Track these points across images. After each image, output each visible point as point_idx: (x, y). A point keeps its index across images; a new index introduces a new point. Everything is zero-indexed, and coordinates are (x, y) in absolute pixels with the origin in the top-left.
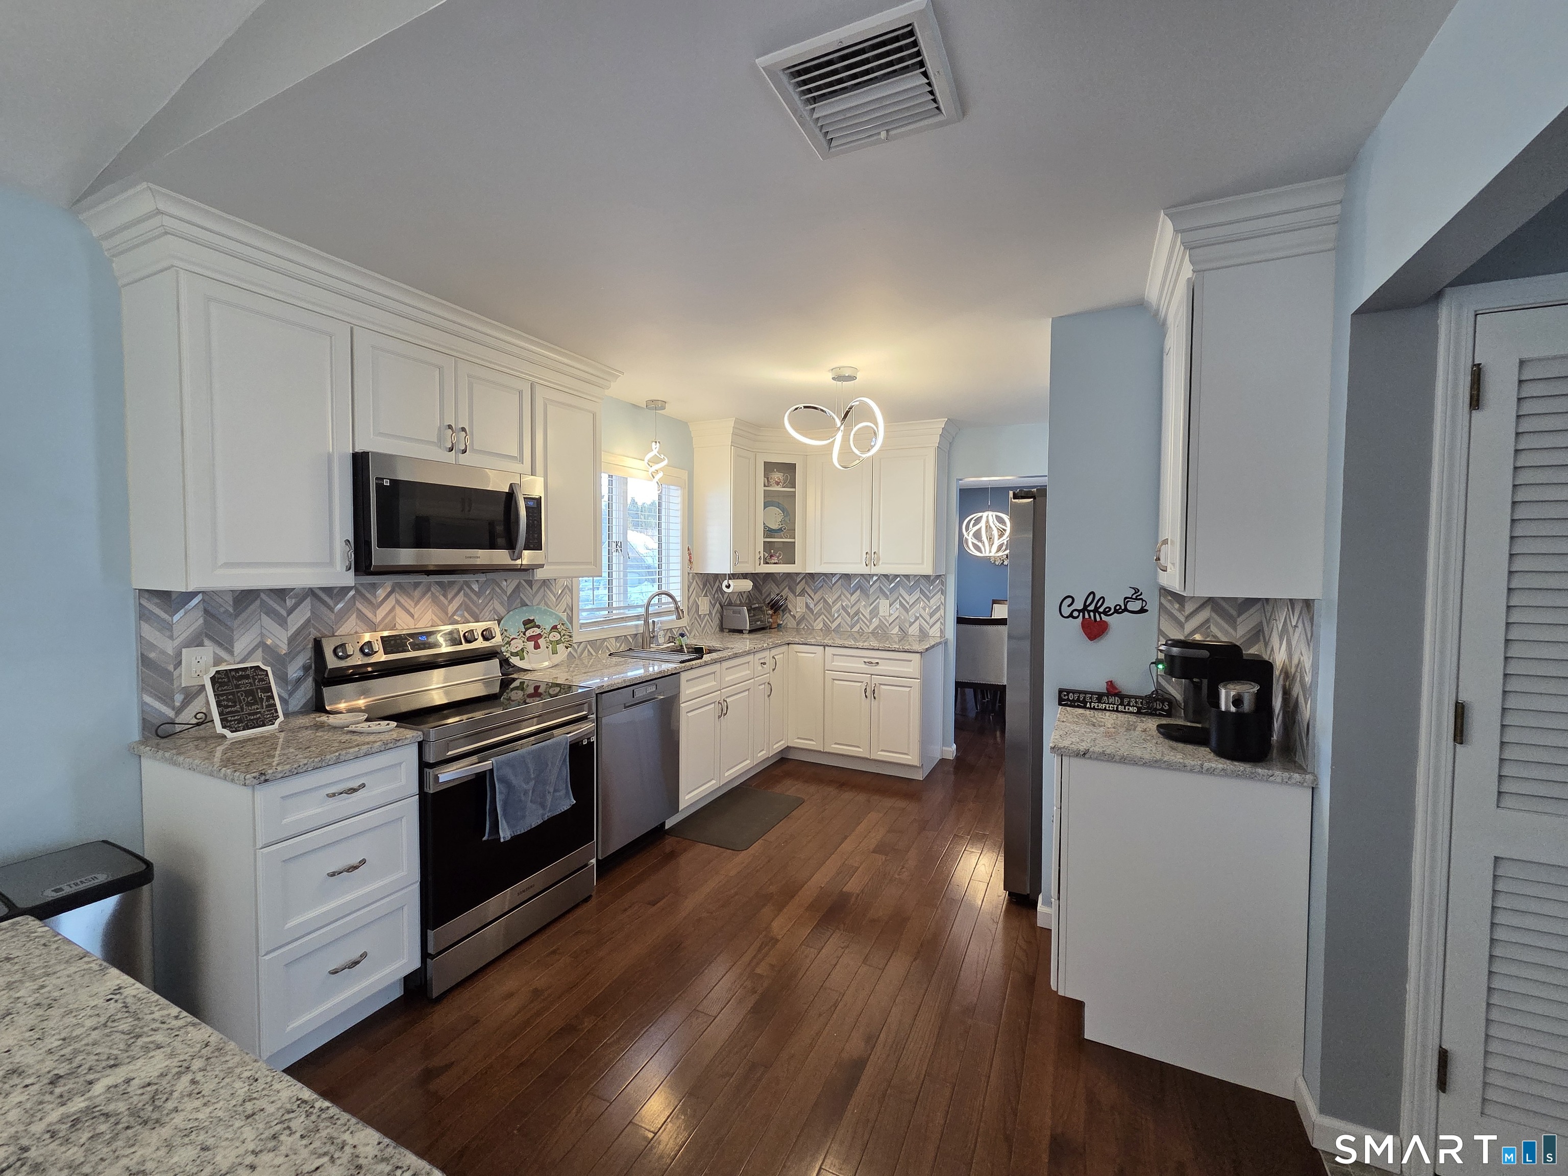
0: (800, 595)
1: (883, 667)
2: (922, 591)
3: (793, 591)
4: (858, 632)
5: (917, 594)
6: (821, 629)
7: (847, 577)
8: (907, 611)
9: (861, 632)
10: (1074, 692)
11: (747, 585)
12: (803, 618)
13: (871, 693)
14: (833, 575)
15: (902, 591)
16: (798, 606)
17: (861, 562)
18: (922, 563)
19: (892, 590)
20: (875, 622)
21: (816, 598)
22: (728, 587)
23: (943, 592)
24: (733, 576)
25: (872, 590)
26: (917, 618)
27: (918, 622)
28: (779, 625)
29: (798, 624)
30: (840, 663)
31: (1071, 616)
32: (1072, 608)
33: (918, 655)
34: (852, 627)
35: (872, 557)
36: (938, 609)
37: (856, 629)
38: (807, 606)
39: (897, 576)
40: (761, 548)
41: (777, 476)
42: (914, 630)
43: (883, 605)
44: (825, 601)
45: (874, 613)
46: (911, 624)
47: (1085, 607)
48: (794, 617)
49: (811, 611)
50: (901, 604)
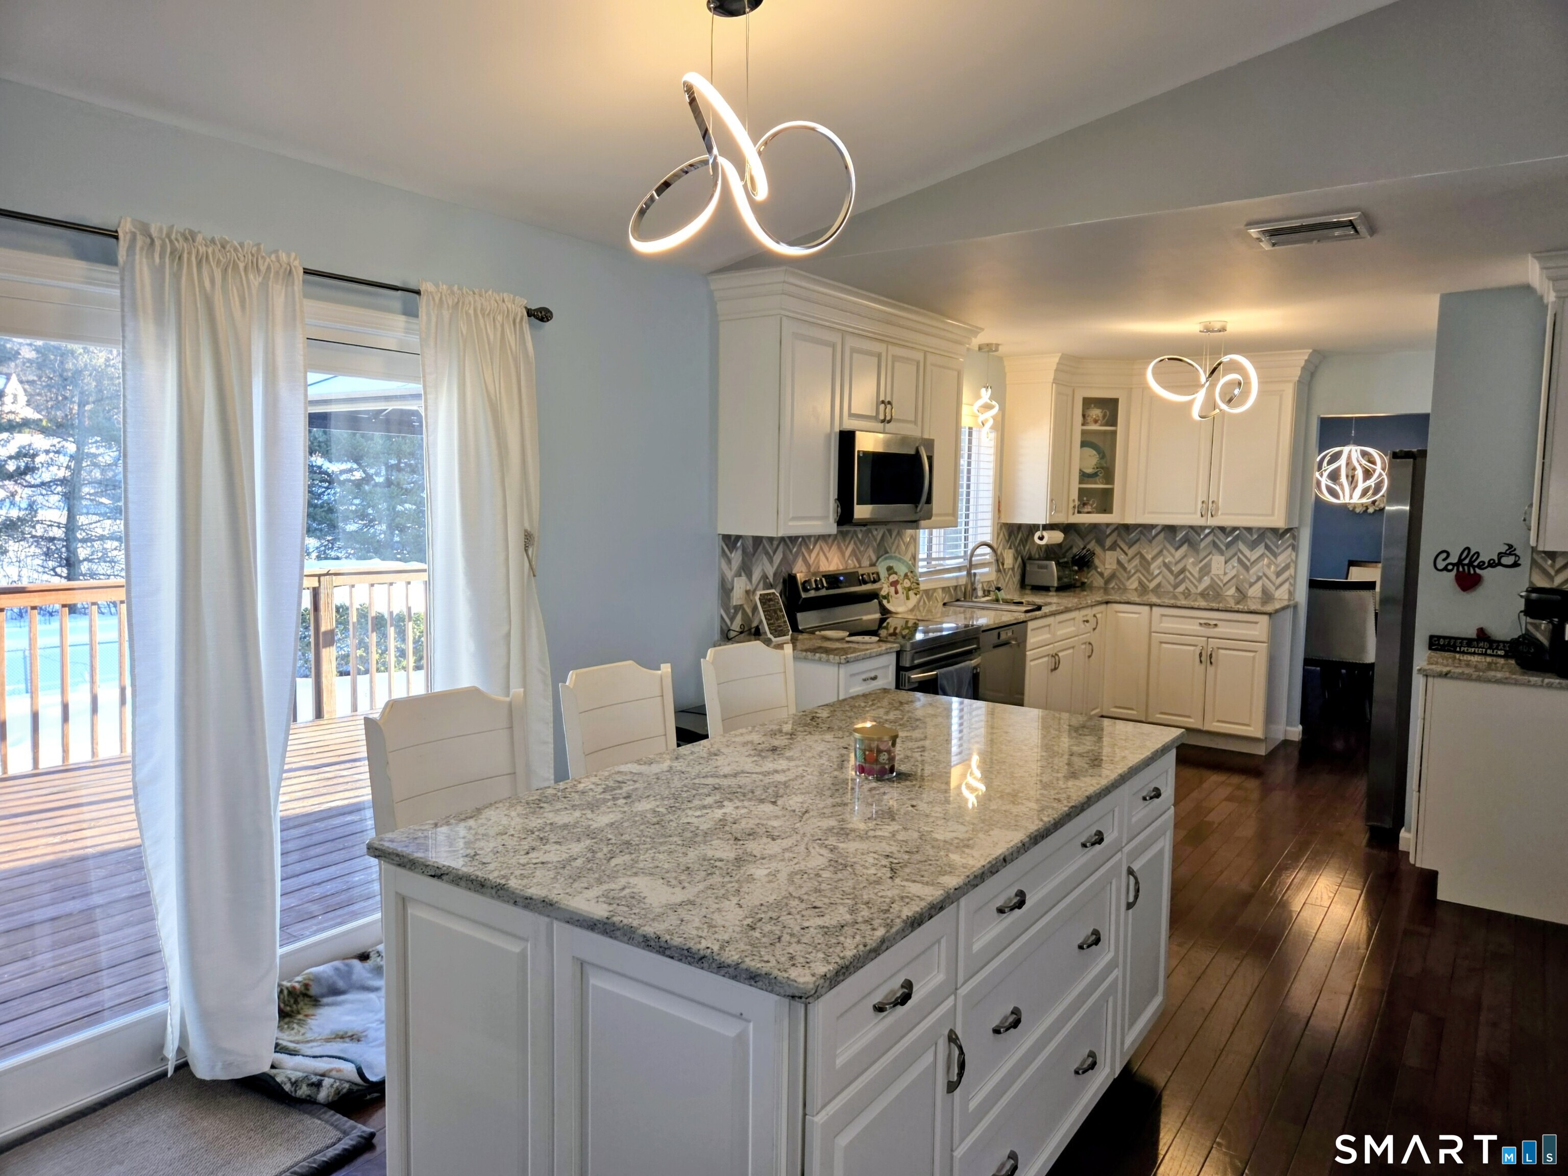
0: (1113, 547)
1: (1223, 630)
2: (1267, 547)
3: (1100, 543)
4: (1183, 593)
5: (1260, 550)
6: (1136, 590)
7: (1171, 530)
8: (1247, 569)
9: (1187, 594)
10: (1445, 638)
11: (1057, 537)
12: (1113, 576)
13: (1207, 658)
14: (1153, 526)
15: (1241, 546)
16: (1107, 561)
17: (1195, 513)
18: (1273, 514)
19: (1228, 545)
20: (1206, 581)
21: (1131, 552)
22: (1041, 538)
23: (1295, 548)
24: (1046, 527)
25: (1203, 545)
26: (1259, 578)
27: (1260, 583)
28: (1083, 584)
29: (1107, 582)
30: (1168, 624)
31: (1445, 569)
32: (1448, 561)
33: (1266, 618)
34: (1176, 587)
35: (1209, 507)
36: (1287, 567)
37: (1181, 589)
38: (1119, 562)
39: (1235, 529)
40: (1075, 495)
41: (1096, 413)
42: (1255, 591)
43: (1217, 562)
44: (1143, 557)
45: (1205, 570)
46: (1251, 585)
47: (1460, 560)
48: (1101, 574)
49: (1125, 569)
50: (1240, 561)
